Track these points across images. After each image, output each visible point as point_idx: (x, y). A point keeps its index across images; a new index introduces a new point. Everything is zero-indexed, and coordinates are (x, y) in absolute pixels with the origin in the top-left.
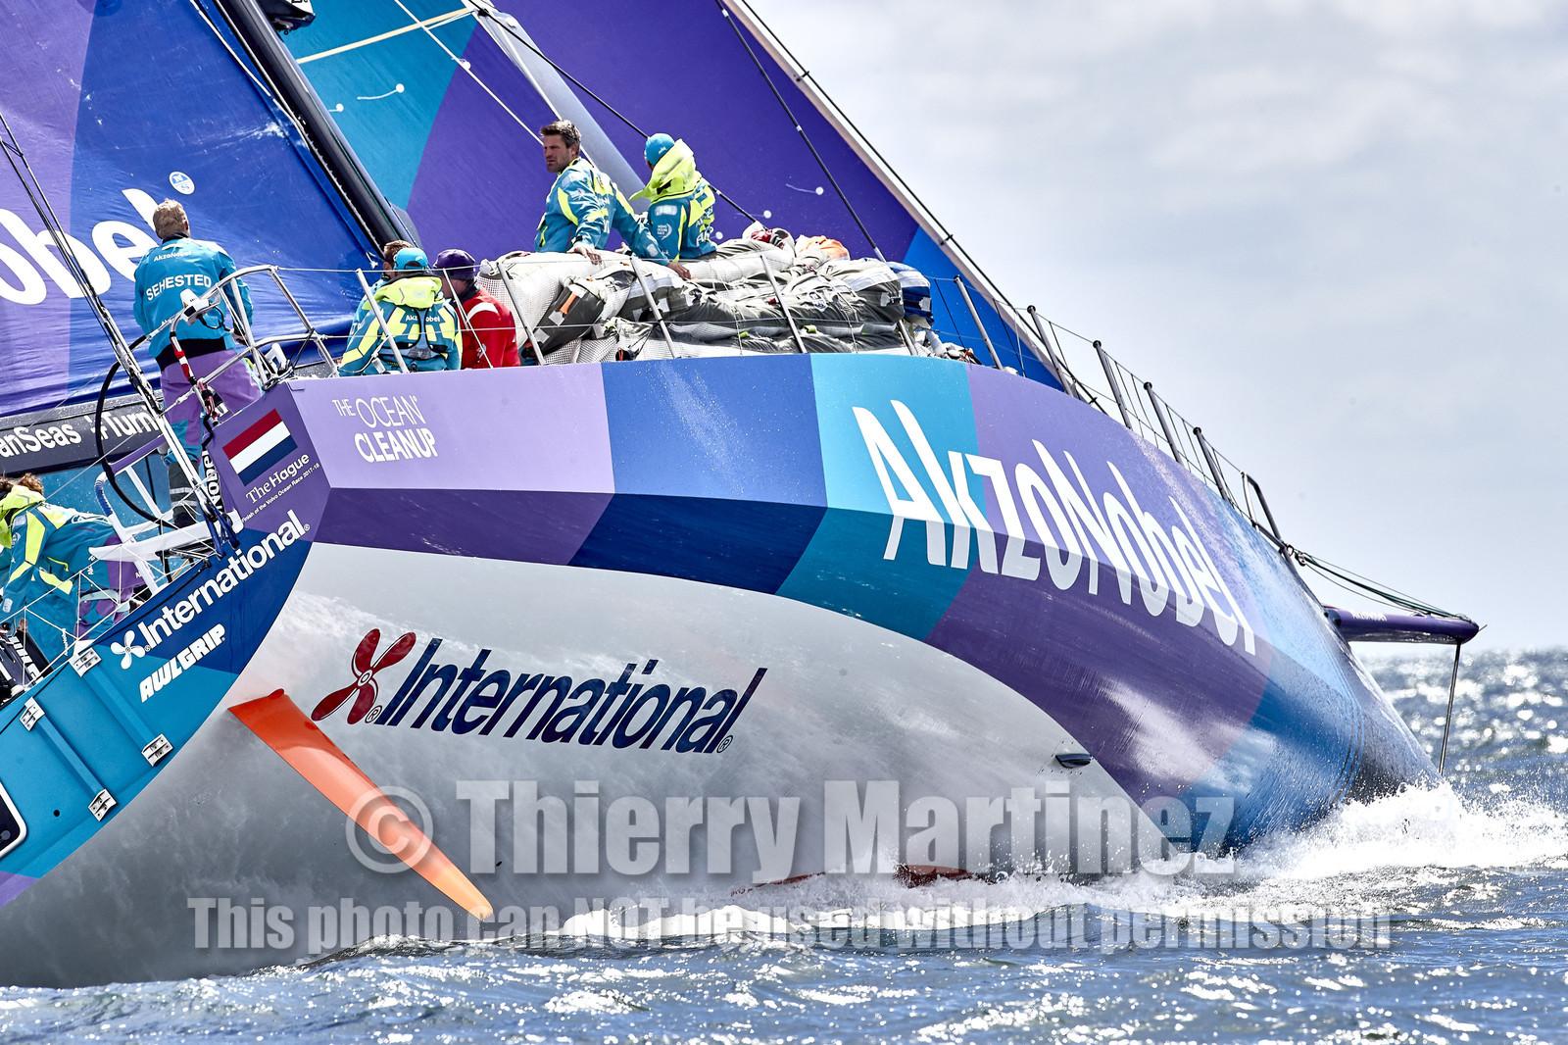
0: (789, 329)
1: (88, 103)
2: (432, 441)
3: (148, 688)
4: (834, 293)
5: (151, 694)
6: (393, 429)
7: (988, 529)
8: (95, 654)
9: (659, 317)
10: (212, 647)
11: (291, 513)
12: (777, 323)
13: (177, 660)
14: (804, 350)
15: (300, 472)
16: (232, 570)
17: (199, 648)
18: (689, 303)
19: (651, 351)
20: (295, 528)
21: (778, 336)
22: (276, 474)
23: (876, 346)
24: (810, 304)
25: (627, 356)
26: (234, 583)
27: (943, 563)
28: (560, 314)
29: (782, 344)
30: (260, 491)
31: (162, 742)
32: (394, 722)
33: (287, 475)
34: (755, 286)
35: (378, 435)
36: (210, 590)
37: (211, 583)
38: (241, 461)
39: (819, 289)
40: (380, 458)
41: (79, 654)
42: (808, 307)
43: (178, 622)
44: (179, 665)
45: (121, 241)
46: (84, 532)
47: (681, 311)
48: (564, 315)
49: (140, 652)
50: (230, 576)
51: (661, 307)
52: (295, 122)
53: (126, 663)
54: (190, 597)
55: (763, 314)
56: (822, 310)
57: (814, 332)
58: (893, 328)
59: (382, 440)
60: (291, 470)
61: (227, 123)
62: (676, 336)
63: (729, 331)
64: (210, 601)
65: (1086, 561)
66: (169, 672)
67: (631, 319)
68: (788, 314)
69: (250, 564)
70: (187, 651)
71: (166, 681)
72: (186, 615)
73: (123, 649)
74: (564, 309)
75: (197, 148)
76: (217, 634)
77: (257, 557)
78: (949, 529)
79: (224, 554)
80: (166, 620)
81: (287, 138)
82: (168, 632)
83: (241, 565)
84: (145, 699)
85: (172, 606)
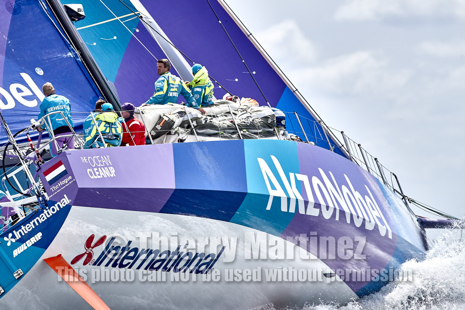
0: (237, 131)
1: (9, 44)
2: (114, 171)
3: (16, 253)
4: (252, 119)
5: (17, 255)
6: (101, 167)
7: (302, 199)
9: (193, 127)
10: (38, 240)
11: (65, 196)
12: (233, 129)
13: (26, 244)
14: (242, 138)
15: (69, 182)
16: (45, 214)
17: (33, 240)
19: (189, 139)
20: (66, 201)
21: (233, 133)
22: (60, 182)
23: (266, 136)
24: (244, 122)
25: (181, 141)
26: (46, 218)
27: (286, 211)
28: (160, 126)
29: (234, 136)
30: (55, 188)
31: (20, 271)
33: (64, 183)
34: (226, 116)
35: (95, 169)
36: (37, 220)
37: (38, 218)
38: (49, 177)
39: (248, 117)
40: (96, 177)
42: (244, 123)
43: (26, 231)
44: (26, 245)
45: (19, 90)
47: (200, 125)
48: (161, 126)
49: (14, 240)
50: (44, 216)
51: (194, 124)
52: (77, 52)
53: (9, 244)
54: (31, 223)
55: (228, 126)
56: (248, 124)
57: (245, 132)
58: (272, 130)
59: (97, 171)
60: (66, 181)
61: (55, 52)
62: (198, 134)
63: (216, 132)
64: (37, 224)
65: (335, 209)
66: (23, 248)
67: (184, 127)
68: (237, 126)
69: (51, 212)
70: (29, 241)
71: (22, 251)
72: (29, 229)
73: (8, 239)
74: (161, 124)
75: (45, 60)
76: (39, 235)
77: (53, 210)
78: (289, 199)
79: (43, 208)
80: (23, 230)
81: (74, 57)
82: (23, 234)
83: (48, 213)
84: (14, 256)
85: (25, 226)
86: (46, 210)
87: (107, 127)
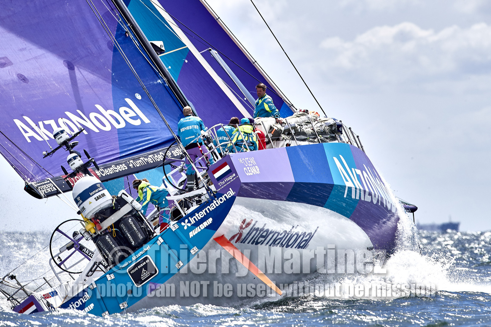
0: (317, 136)
1: (113, 76)
2: (258, 169)
3: (191, 234)
4: (323, 127)
6: (251, 166)
7: (362, 188)
8: (177, 225)
9: (293, 134)
10: (209, 224)
11: (230, 189)
12: (314, 135)
14: (321, 142)
15: (233, 178)
16: (214, 204)
17: (205, 224)
18: (299, 131)
19: (293, 144)
20: (231, 193)
21: (314, 138)
22: (226, 179)
23: (332, 140)
24: (320, 130)
25: (288, 145)
26: (215, 207)
27: (355, 198)
29: (316, 140)
30: (222, 183)
31: (196, 248)
32: (244, 243)
33: (229, 179)
34: (307, 125)
35: (248, 168)
36: (208, 209)
37: (208, 207)
38: (217, 175)
39: (320, 126)
40: (249, 174)
41: (173, 225)
42: (319, 131)
43: (200, 217)
44: (200, 228)
46: (162, 193)
47: (297, 133)
49: (189, 225)
50: (214, 205)
51: (293, 132)
52: (165, 79)
53: (186, 228)
54: (203, 211)
55: (312, 133)
56: (322, 131)
57: (321, 137)
58: (334, 135)
59: (249, 169)
60: (230, 177)
61: (148, 80)
62: (298, 139)
63: (306, 137)
64: (208, 212)
65: (378, 196)
66: (197, 230)
67: (285, 134)
68: (316, 133)
69: (219, 202)
70: (202, 225)
71: (197, 232)
72: (202, 215)
73: (185, 224)
74: (272, 133)
76: (210, 220)
77: (221, 200)
78: (356, 188)
79: (212, 199)
80: (197, 217)
81: (163, 84)
82: (197, 220)
83: (217, 202)
84: (191, 237)
85: (198, 213)
86: (215, 200)
87: (245, 136)
